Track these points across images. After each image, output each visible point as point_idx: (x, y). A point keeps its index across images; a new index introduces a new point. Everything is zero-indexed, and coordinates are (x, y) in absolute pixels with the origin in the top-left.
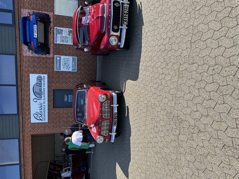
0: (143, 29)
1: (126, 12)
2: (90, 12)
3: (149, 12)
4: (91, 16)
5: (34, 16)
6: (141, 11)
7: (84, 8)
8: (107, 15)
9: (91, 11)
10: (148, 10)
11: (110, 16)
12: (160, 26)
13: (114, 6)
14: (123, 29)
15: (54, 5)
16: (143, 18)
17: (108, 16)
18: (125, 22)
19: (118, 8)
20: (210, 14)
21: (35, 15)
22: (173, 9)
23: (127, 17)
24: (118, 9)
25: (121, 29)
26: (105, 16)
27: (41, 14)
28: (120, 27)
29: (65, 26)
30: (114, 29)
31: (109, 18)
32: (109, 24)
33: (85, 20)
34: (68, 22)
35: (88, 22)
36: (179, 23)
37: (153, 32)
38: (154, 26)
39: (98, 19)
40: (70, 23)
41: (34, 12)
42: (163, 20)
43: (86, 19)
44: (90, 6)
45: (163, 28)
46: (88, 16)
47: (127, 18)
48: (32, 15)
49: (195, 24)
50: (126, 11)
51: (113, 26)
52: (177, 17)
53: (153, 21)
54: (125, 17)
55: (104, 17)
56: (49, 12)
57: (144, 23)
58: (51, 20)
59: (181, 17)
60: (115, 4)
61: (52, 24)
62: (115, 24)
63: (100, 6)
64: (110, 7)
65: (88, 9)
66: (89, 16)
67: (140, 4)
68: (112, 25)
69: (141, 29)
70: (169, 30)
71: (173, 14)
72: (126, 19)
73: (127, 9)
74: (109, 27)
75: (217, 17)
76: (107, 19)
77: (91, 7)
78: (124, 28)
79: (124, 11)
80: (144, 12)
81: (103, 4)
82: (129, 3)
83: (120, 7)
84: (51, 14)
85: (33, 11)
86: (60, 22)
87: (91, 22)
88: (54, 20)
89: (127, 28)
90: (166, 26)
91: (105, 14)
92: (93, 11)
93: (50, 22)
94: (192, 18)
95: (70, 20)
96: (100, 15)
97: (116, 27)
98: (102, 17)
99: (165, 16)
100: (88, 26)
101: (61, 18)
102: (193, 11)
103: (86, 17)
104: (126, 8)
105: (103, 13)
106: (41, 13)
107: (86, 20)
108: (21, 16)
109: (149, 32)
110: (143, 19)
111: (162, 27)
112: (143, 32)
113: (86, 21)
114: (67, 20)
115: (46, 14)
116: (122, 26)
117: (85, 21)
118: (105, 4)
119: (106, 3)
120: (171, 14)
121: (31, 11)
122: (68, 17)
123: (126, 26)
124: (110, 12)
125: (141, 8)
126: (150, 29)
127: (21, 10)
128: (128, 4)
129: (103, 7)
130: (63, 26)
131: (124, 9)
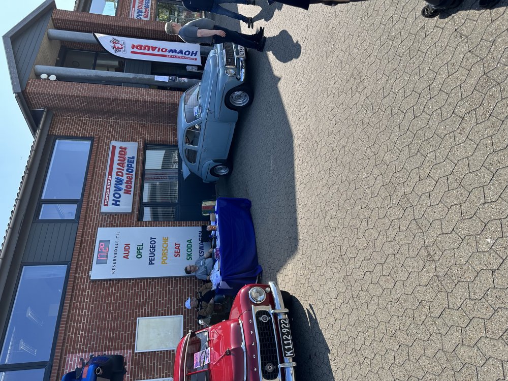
0: (330, 361)
1: (285, 331)
2: (209, 340)
3: (333, 323)
4: (212, 348)
5: (90, 366)
6: (315, 322)
7: (196, 333)
8: (247, 344)
9: (213, 337)
10: (332, 321)
11: (253, 344)
12: (368, 353)
13: (259, 322)
14: (287, 368)
15: (135, 334)
16: (325, 337)
17: (250, 346)
18: (289, 353)
19: (268, 324)
20: (469, 324)
21: (94, 363)
22: (383, 316)
23: (289, 340)
24: (269, 327)
25: (283, 369)
26: (244, 348)
27: (108, 359)
28: (280, 365)
29: (157, 375)
30: (266, 371)
31: (252, 349)
32: (253, 363)
33: (200, 359)
34: (163, 364)
35: (207, 362)
36: (410, 345)
37: (356, 367)
38: (354, 354)
39: (229, 355)
40: (167, 364)
41: (92, 356)
42: (370, 341)
43: (203, 357)
44: (210, 328)
45: (377, 357)
46: (207, 348)
47: (290, 342)
48: (87, 363)
49: (448, 347)
50: (285, 327)
51: (263, 365)
52: (398, 331)
53: (349, 344)
54: (286, 342)
55: (241, 349)
56: (124, 349)
57: (330, 348)
58: (127, 367)
59: (408, 331)
60: (261, 319)
61: (127, 375)
62: (268, 360)
63: (230, 326)
64: (251, 327)
65: (206, 334)
66: (209, 348)
67: (309, 308)
68: (262, 363)
69: (326, 361)
70: (391, 362)
71: (387, 326)
72: (289, 344)
73: (286, 324)
74: (255, 370)
75: (488, 331)
76: (248, 353)
77: (212, 329)
78: (289, 365)
79: (281, 328)
80: (322, 325)
81: (236, 323)
82: (287, 310)
83: (270, 321)
84: (127, 354)
85: (91, 354)
86: (145, 367)
87: (214, 362)
88: (132, 365)
89: (294, 364)
90: (383, 353)
91: (243, 344)
92: (216, 336)
93: (124, 371)
94: (434, 334)
95: (167, 358)
96: (232, 348)
97: (270, 368)
98: (238, 350)
99: (371, 330)
100: (208, 372)
101: (148, 358)
102: (429, 318)
103: (202, 352)
104: (284, 323)
105: (238, 340)
106: (108, 355)
107: (202, 359)
108: (63, 370)
109: (347, 367)
110: (324, 339)
111: (373, 355)
112: (333, 369)
113: (202, 361)
114: (161, 359)
115: (117, 356)
116: (282, 361)
117: (200, 362)
118: (240, 322)
119: (242, 319)
120: (382, 326)
121: (86, 357)
122: (164, 353)
123: (291, 360)
124: (252, 338)
125: (313, 315)
126: (348, 361)
127: (65, 358)
128: (286, 313)
129: (237, 328)
130: (150, 375)
131: (281, 324)
